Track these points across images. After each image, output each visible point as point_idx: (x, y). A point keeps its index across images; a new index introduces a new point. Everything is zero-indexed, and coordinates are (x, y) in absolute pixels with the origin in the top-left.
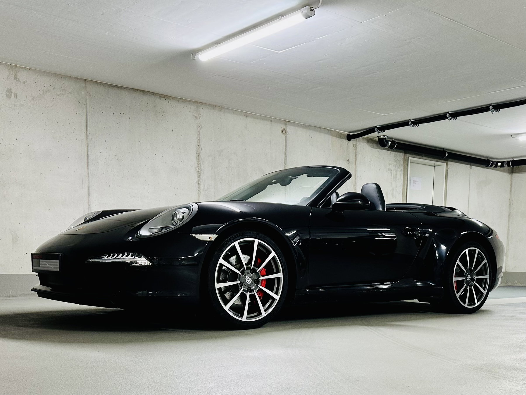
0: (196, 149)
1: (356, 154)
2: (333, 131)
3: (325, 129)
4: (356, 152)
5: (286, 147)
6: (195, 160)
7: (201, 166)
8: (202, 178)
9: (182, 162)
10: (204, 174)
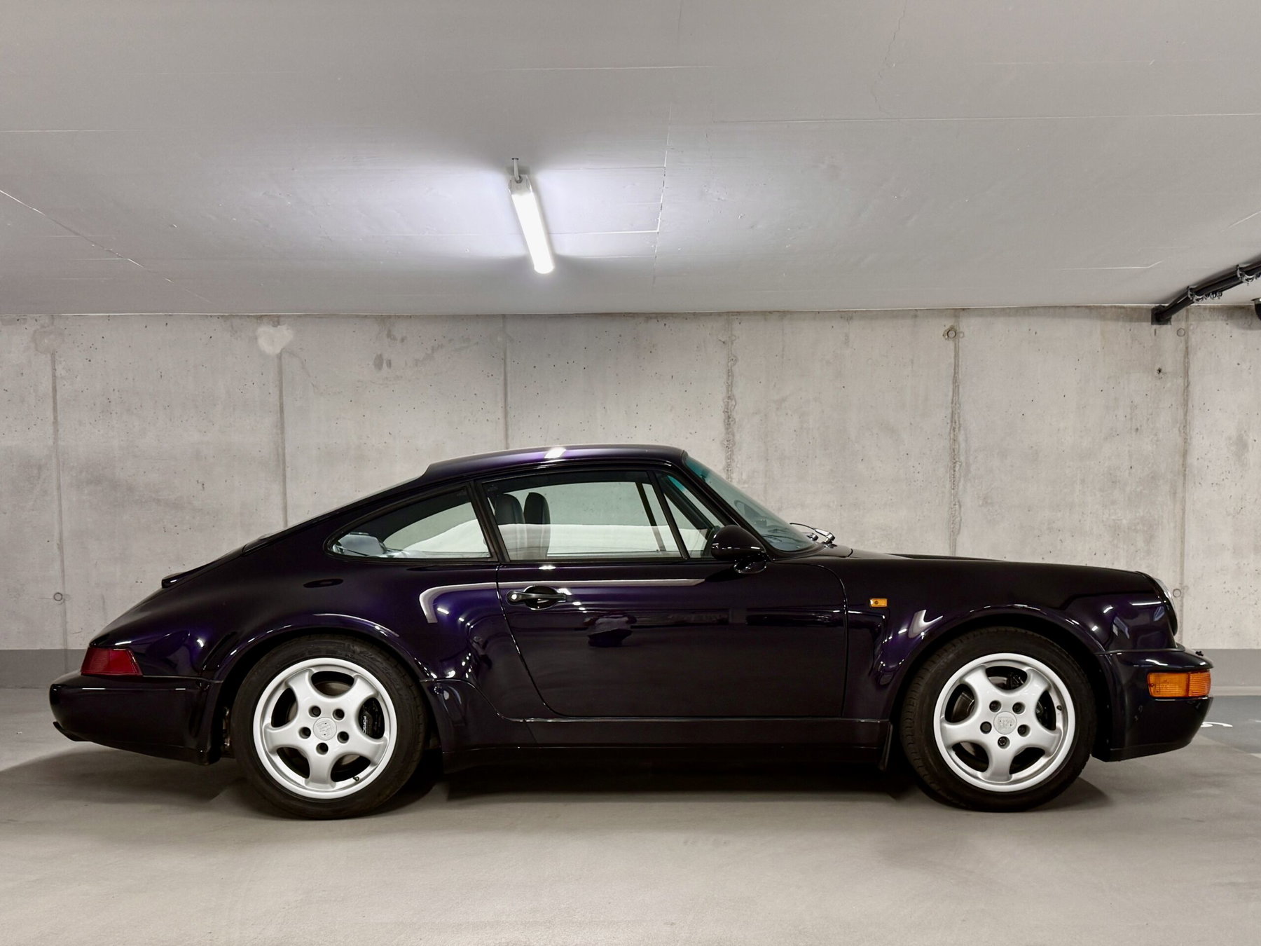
0: (722, 403)
1: (1187, 353)
2: (1105, 307)
3: (1078, 307)
4: (1187, 348)
5: (956, 366)
6: (720, 427)
7: (733, 435)
8: (736, 460)
9: (691, 433)
10: (740, 450)
